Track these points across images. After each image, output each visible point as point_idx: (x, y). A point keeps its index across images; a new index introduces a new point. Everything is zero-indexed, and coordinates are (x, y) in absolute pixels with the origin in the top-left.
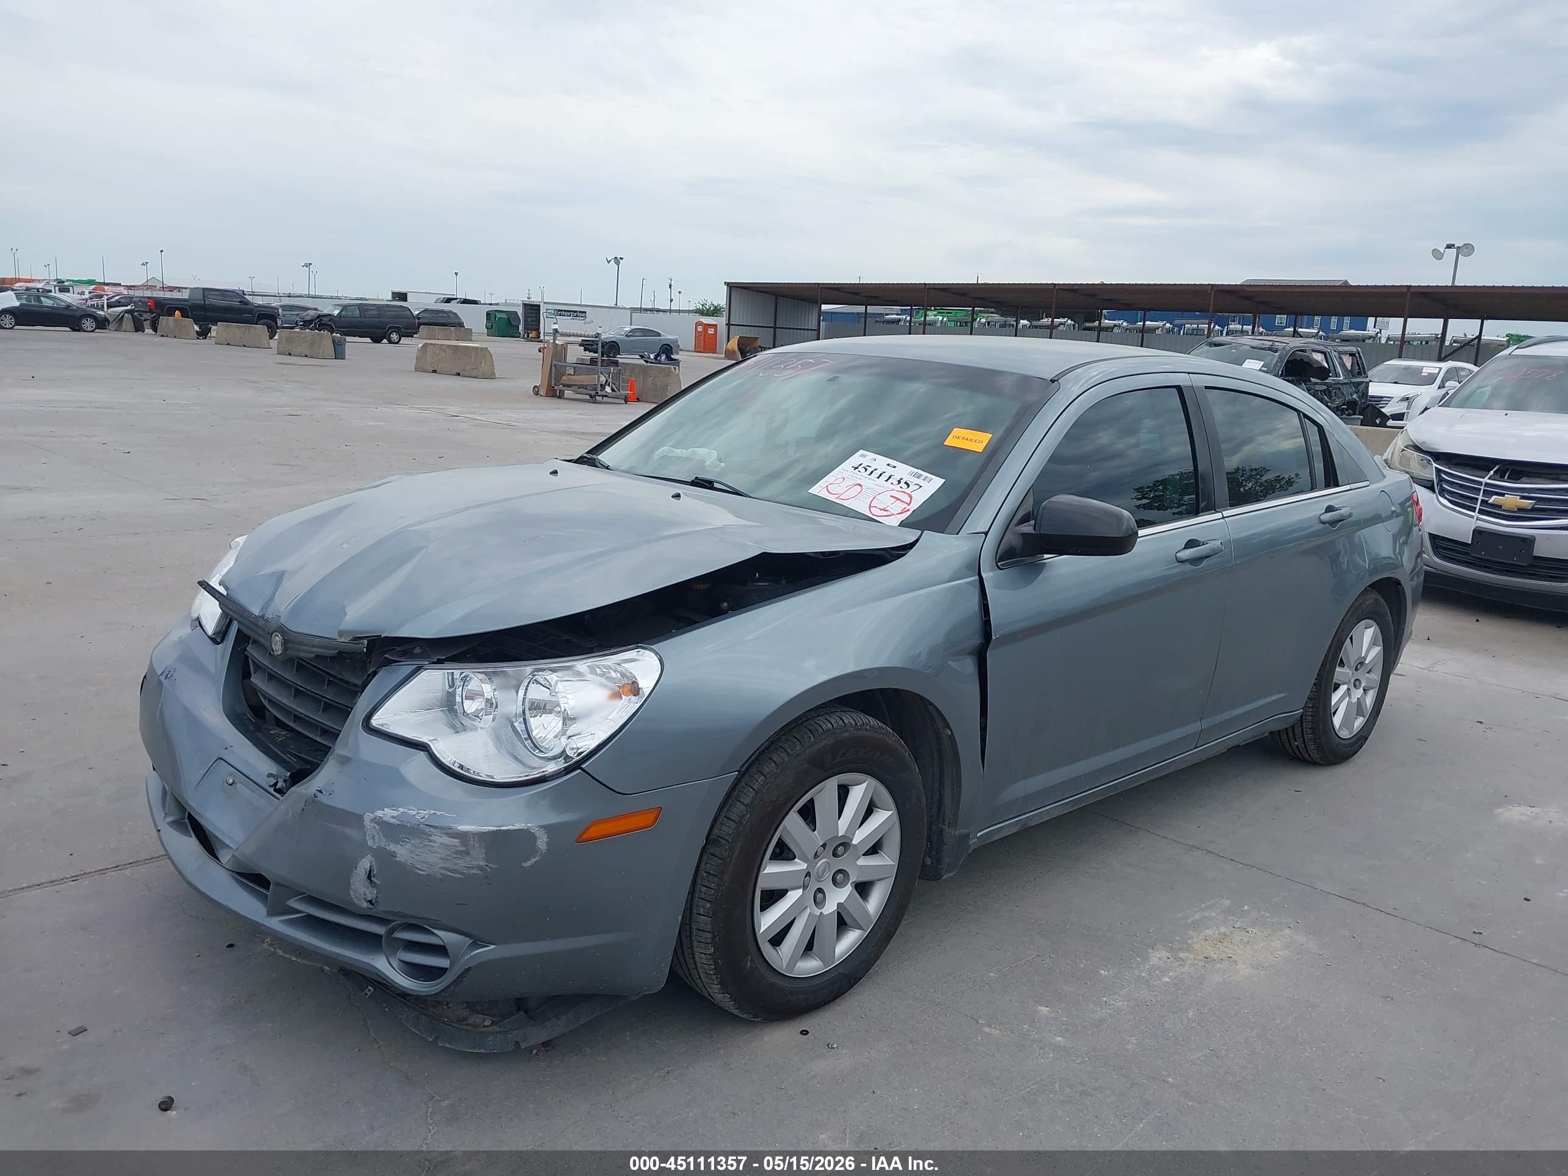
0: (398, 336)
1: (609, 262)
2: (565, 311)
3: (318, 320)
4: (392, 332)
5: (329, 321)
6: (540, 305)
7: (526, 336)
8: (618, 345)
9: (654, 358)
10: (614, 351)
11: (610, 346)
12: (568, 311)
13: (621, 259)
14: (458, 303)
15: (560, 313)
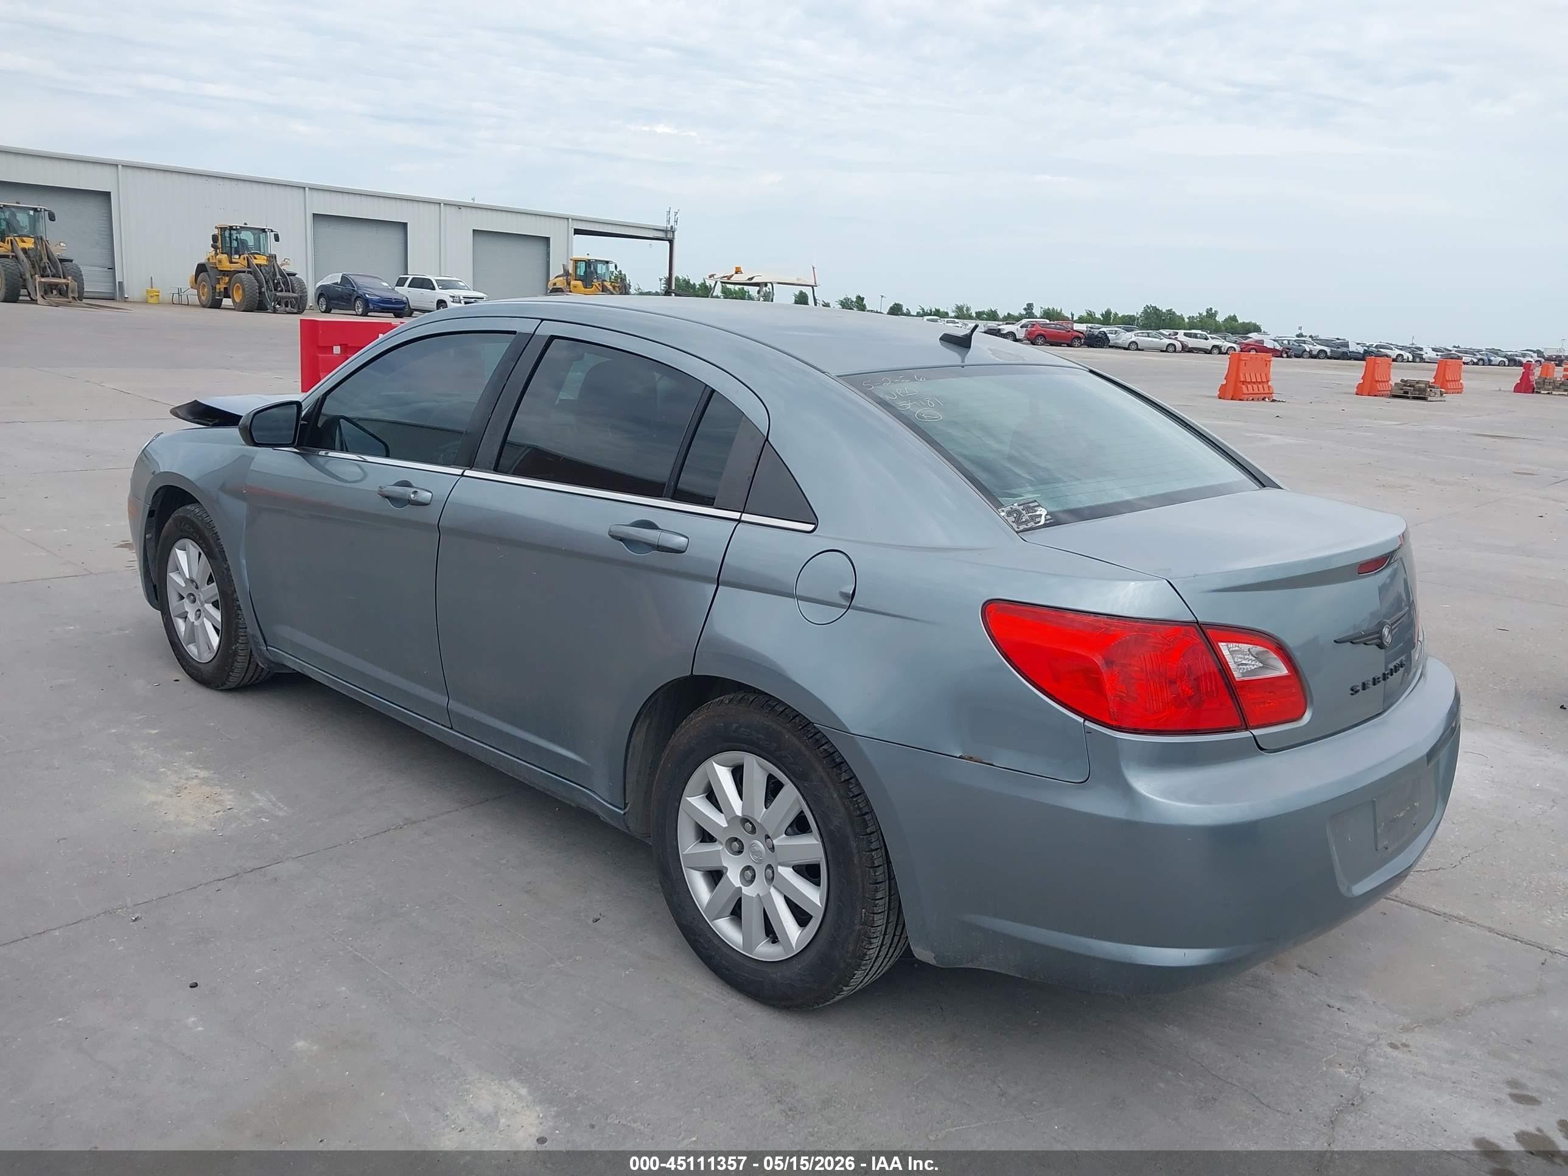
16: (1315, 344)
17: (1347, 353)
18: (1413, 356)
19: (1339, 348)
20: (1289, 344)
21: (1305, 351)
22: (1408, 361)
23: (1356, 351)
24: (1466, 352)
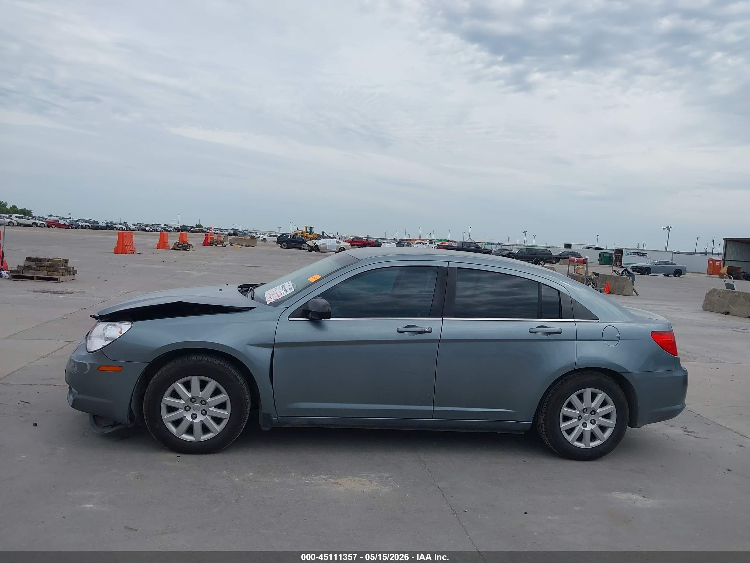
0: (543, 263)
1: (664, 229)
2: (636, 253)
3: (508, 255)
4: (540, 261)
5: (513, 256)
6: (623, 250)
7: (615, 265)
8: (651, 269)
9: (621, 273)
10: (648, 272)
11: (645, 270)
12: (638, 253)
13: (671, 227)
14: (593, 249)
15: (633, 254)
16: (83, 222)
17: (98, 226)
18: (127, 228)
19: (94, 224)
20: (70, 222)
21: (79, 225)
22: (125, 230)
23: (102, 225)
24: (147, 226)
